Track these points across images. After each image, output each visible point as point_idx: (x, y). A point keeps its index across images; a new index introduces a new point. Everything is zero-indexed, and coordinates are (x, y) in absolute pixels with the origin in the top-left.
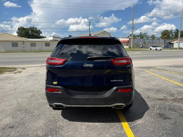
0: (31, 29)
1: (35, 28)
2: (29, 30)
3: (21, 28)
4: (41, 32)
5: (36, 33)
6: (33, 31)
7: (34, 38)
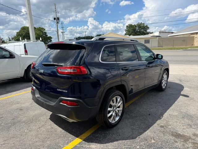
0: (139, 25)
1: (142, 24)
2: (136, 27)
3: (129, 26)
4: (148, 28)
5: (143, 29)
6: (140, 28)
7: (141, 35)
